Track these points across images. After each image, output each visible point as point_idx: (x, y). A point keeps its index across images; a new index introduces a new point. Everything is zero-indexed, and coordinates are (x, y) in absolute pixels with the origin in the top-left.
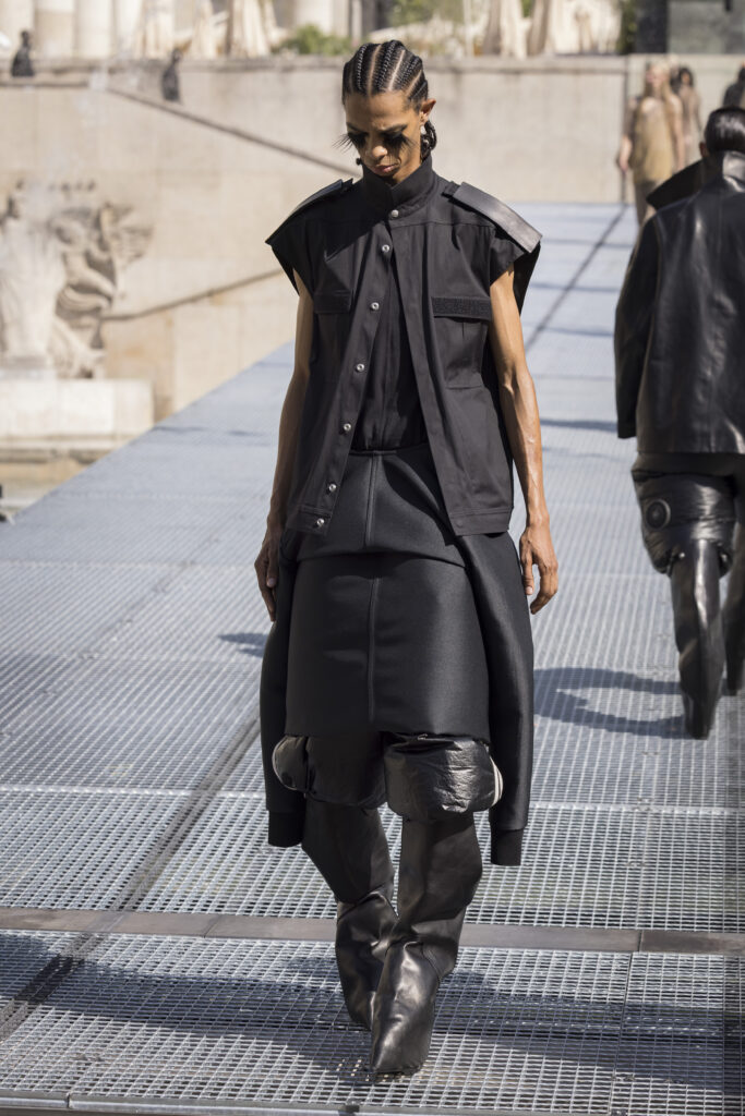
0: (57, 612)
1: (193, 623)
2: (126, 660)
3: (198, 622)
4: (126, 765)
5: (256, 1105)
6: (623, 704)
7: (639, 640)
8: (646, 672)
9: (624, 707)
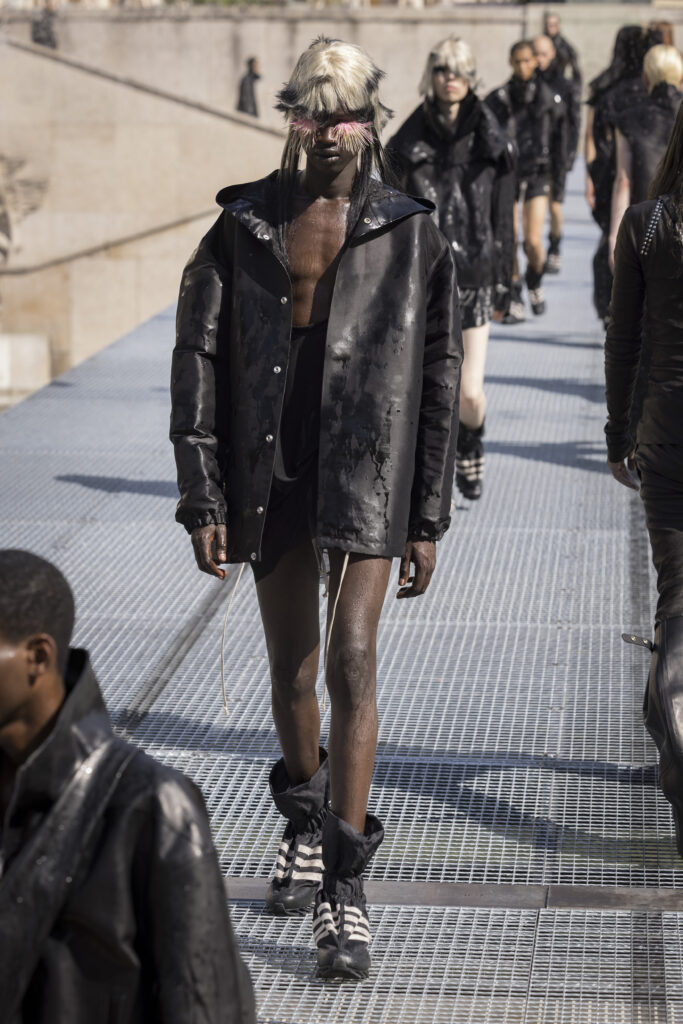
1: (93, 580)
3: (98, 579)
6: (527, 660)
7: (542, 594)
8: (550, 627)
9: (529, 662)
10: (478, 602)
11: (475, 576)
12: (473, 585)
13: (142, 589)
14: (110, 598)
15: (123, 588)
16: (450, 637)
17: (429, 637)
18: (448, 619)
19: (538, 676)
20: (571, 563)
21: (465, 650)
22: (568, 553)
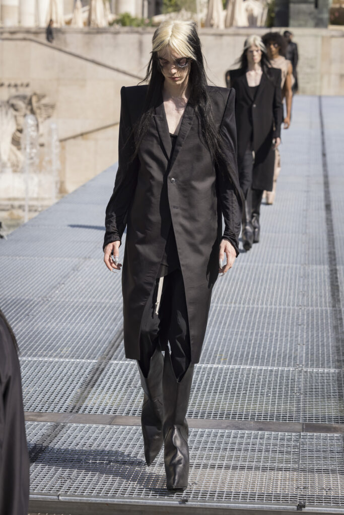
0: (30, 279)
1: (92, 284)
2: (63, 301)
3: (94, 284)
4: (68, 348)
5: (142, 499)
6: (287, 322)
7: (292, 294)
8: (296, 308)
9: (288, 323)
10: (263, 297)
11: (261, 285)
12: (261, 289)
13: (114, 289)
14: (99, 293)
15: (105, 289)
16: (252, 312)
17: (243, 312)
18: (251, 304)
19: (292, 330)
20: (304, 280)
21: (259, 318)
22: (302, 275)
